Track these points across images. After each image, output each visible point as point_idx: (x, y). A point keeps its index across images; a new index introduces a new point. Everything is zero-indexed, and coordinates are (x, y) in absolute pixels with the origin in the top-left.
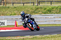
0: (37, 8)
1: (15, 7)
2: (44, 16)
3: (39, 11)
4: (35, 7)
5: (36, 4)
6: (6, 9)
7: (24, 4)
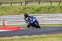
0: (25, 8)
1: (3, 7)
3: (27, 11)
4: (23, 7)
5: (24, 4)
7: (12, 4)
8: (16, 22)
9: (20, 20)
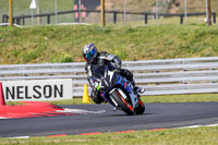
0: (202, 35)
2: (209, 61)
3: (205, 44)
6: (97, 36)
8: (158, 84)
9: (168, 76)
